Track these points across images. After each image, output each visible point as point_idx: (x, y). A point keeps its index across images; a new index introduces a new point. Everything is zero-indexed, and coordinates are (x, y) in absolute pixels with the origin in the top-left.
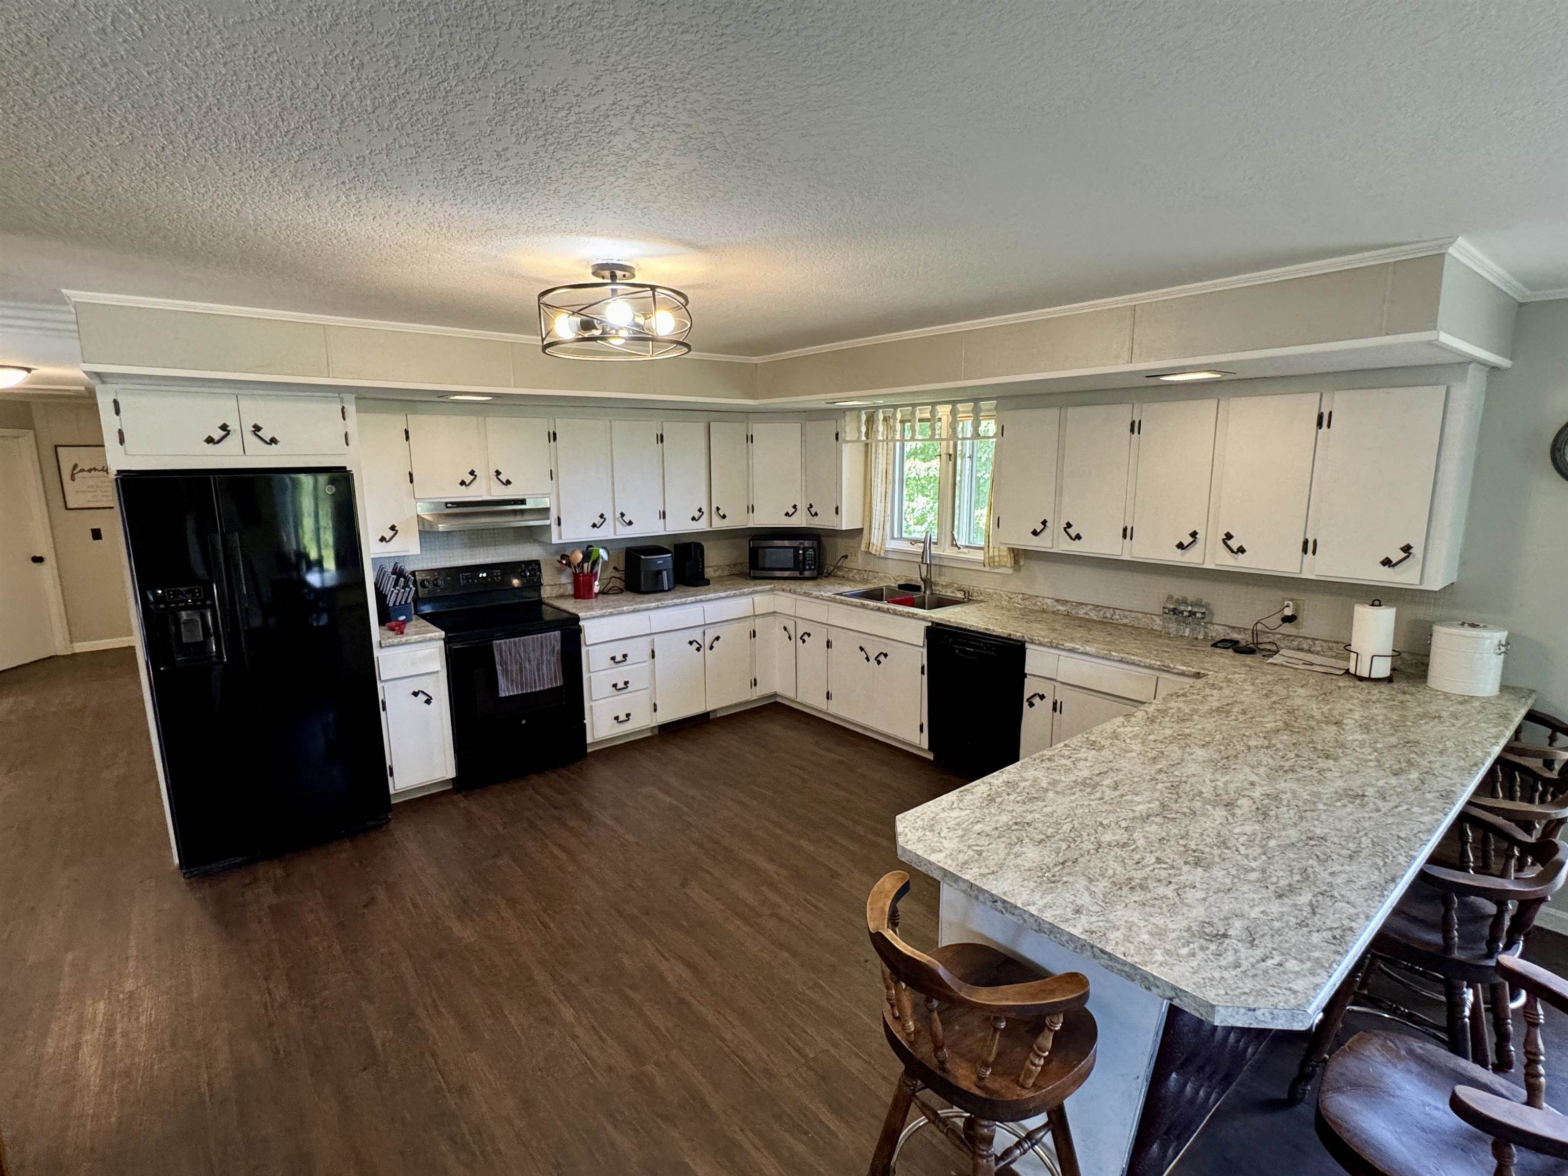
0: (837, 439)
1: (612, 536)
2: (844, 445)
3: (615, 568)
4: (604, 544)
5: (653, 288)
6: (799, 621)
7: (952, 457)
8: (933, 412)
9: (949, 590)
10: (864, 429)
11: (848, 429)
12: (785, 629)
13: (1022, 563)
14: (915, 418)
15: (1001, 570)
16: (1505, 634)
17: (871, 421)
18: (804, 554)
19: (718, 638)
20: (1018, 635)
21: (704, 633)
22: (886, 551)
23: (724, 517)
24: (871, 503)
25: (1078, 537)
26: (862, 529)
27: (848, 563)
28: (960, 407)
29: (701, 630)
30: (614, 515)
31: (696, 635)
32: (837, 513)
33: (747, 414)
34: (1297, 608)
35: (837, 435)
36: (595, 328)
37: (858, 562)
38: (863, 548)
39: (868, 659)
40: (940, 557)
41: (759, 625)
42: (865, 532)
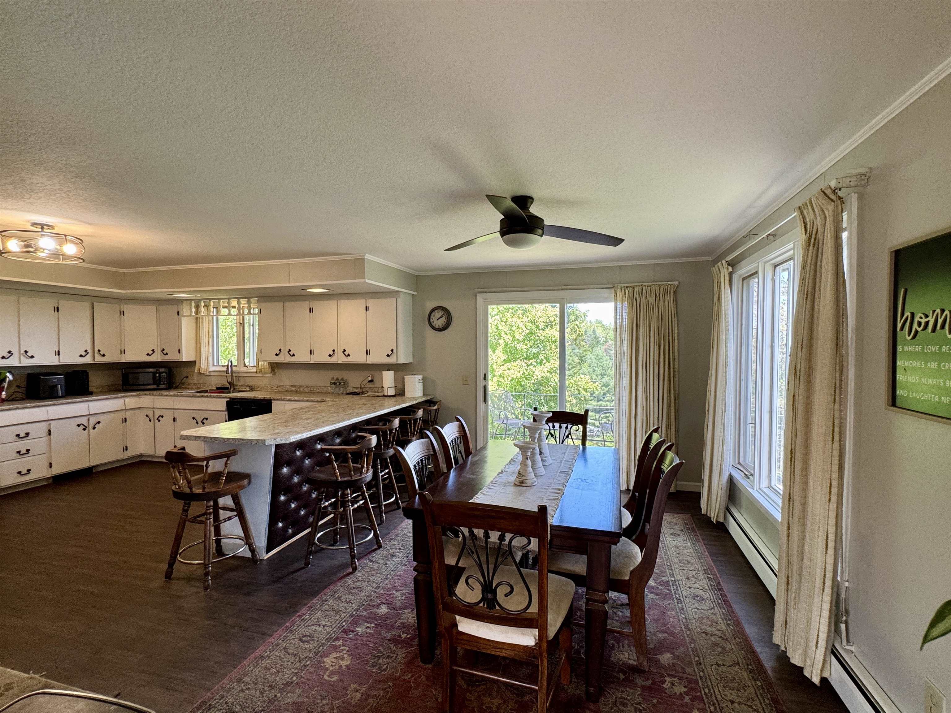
0: (178, 314)
1: (17, 364)
2: (182, 318)
3: (18, 386)
4: (10, 369)
5: (65, 236)
6: (156, 410)
7: (242, 325)
8: (228, 303)
9: (243, 388)
10: (193, 310)
11: (184, 310)
12: (147, 416)
13: (276, 370)
14: (220, 305)
15: (267, 376)
16: (422, 376)
17: (197, 307)
18: (159, 376)
19: (99, 423)
20: (268, 397)
21: (89, 420)
22: (209, 372)
23: (104, 355)
24: (200, 348)
25: (294, 355)
26: (195, 361)
27: (189, 381)
28: (242, 301)
29: (87, 418)
30: (20, 352)
31: (84, 421)
32: (179, 352)
33: (121, 300)
34: (373, 376)
35: (178, 313)
36: (32, 248)
37: (195, 379)
38: (196, 371)
39: (197, 423)
40: (238, 372)
41: (128, 415)
42: (197, 363)
